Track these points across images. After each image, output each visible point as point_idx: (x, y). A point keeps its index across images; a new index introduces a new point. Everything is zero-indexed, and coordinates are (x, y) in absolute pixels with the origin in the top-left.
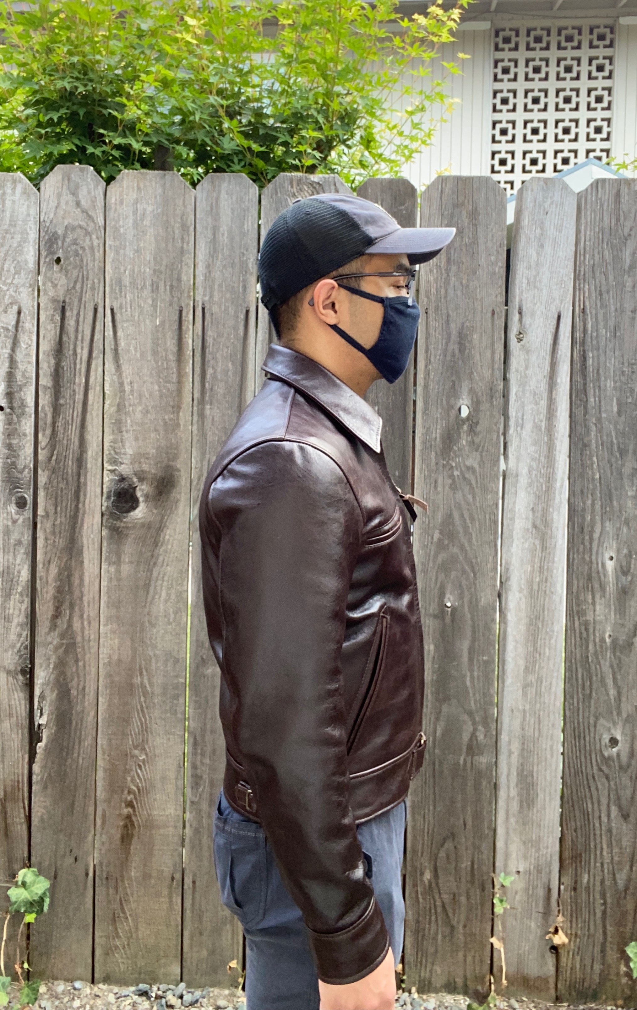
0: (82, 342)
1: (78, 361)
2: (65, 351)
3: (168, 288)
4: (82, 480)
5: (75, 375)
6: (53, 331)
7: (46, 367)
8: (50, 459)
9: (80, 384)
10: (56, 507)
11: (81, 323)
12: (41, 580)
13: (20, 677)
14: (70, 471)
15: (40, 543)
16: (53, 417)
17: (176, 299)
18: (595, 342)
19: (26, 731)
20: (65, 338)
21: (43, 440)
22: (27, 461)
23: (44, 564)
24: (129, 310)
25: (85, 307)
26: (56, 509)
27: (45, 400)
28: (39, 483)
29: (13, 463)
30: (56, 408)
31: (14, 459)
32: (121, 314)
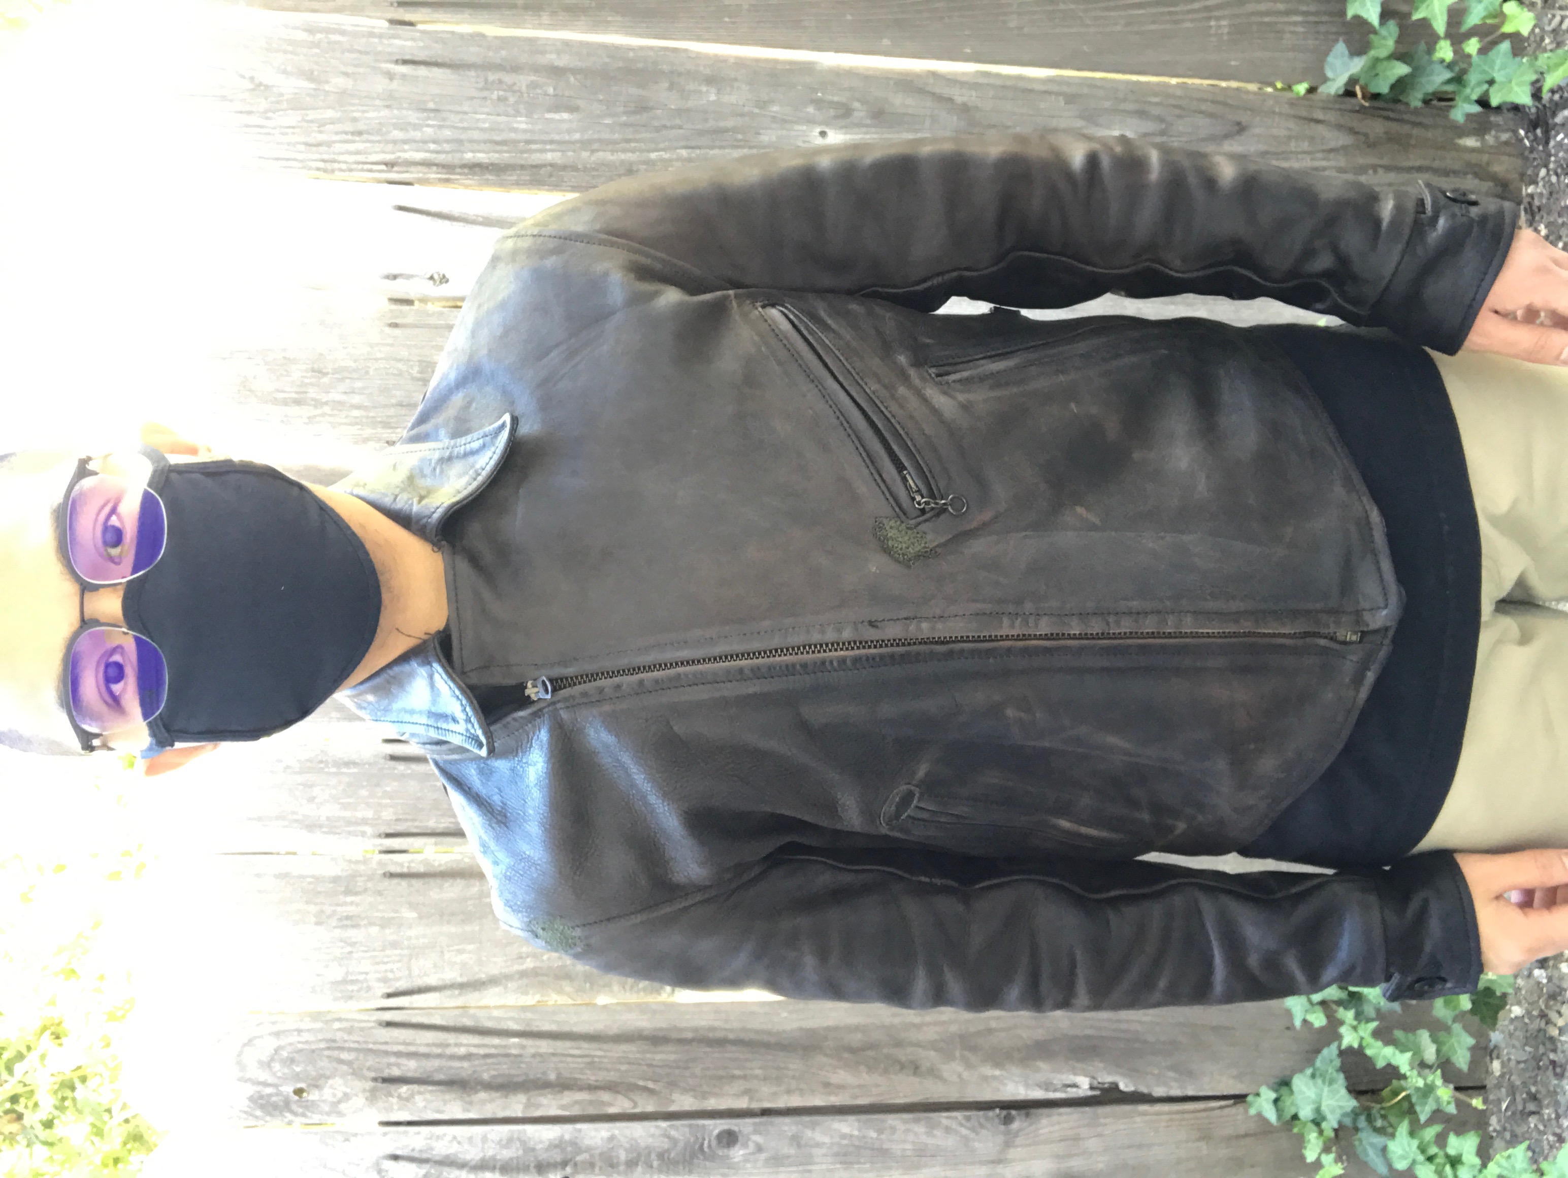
0: (448, 1045)
1: (482, 1051)
2: (463, 1075)
3: (349, 899)
4: (690, 1035)
5: (507, 1055)
6: (428, 1096)
7: (494, 1105)
8: (651, 1092)
9: (523, 1047)
10: (734, 1077)
11: (412, 1049)
12: (856, 1097)
13: (1015, 1125)
14: (673, 1057)
15: (796, 1101)
16: (581, 1089)
17: (369, 885)
18: (447, 147)
19: (1101, 1110)
20: (441, 1077)
21: (620, 1105)
22: (658, 1132)
23: (829, 1094)
24: (389, 967)
25: (386, 1043)
26: (739, 1077)
27: (550, 1105)
28: (694, 1108)
29: (661, 1156)
30: (564, 1085)
31: (653, 1156)
32: (398, 979)
